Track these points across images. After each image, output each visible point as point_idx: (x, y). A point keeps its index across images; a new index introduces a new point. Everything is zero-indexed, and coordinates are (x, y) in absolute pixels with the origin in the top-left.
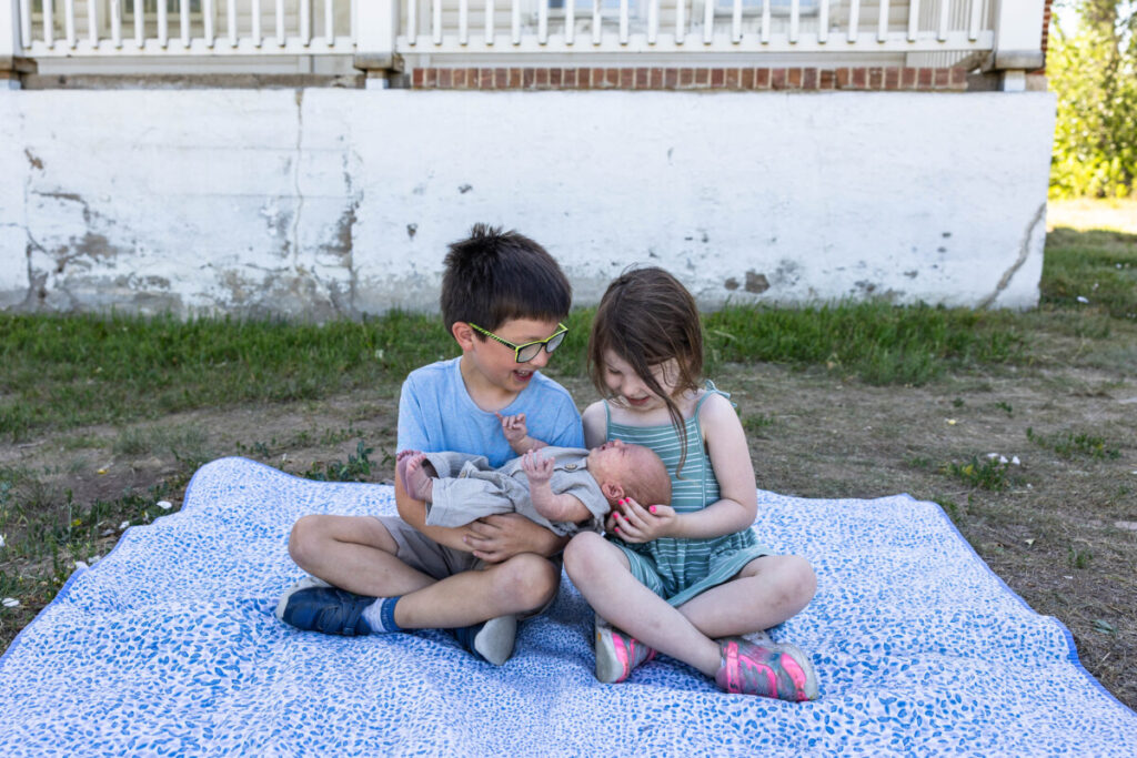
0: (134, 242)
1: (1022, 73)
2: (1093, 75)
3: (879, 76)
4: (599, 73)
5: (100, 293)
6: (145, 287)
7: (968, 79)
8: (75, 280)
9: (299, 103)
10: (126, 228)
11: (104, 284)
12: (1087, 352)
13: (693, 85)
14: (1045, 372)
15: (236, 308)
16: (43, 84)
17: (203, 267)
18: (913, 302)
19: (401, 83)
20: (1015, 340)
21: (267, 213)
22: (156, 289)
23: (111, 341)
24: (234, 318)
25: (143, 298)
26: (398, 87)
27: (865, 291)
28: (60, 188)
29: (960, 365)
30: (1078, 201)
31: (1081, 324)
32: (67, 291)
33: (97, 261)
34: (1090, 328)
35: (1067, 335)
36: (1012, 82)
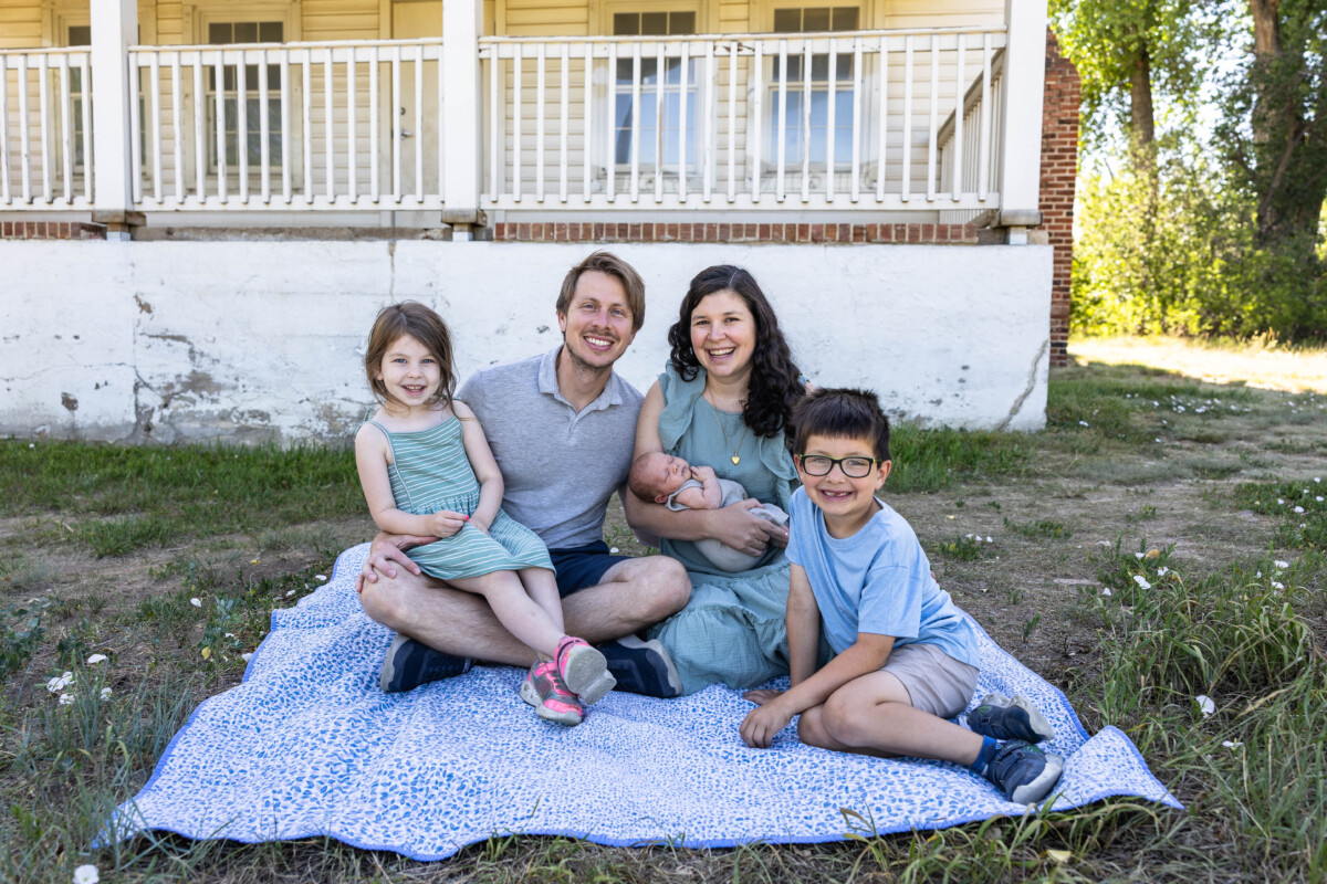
0: (237, 379)
1: (1025, 229)
2: (1132, 220)
3: (903, 231)
4: (661, 227)
5: (204, 426)
6: (246, 421)
7: (979, 234)
8: (179, 415)
9: (391, 253)
10: (229, 366)
11: (208, 418)
12: (1077, 465)
13: (741, 240)
14: (1040, 482)
15: (333, 438)
16: (151, 237)
17: (301, 402)
18: (938, 426)
19: (484, 235)
20: (1017, 457)
22: (257, 422)
23: (221, 468)
24: (331, 448)
25: (244, 431)
26: (482, 240)
27: (897, 416)
28: (168, 330)
29: (970, 477)
30: (1121, 338)
31: (1077, 443)
32: (172, 425)
33: (201, 396)
34: (1084, 445)
35: (1065, 452)
36: (1016, 237)
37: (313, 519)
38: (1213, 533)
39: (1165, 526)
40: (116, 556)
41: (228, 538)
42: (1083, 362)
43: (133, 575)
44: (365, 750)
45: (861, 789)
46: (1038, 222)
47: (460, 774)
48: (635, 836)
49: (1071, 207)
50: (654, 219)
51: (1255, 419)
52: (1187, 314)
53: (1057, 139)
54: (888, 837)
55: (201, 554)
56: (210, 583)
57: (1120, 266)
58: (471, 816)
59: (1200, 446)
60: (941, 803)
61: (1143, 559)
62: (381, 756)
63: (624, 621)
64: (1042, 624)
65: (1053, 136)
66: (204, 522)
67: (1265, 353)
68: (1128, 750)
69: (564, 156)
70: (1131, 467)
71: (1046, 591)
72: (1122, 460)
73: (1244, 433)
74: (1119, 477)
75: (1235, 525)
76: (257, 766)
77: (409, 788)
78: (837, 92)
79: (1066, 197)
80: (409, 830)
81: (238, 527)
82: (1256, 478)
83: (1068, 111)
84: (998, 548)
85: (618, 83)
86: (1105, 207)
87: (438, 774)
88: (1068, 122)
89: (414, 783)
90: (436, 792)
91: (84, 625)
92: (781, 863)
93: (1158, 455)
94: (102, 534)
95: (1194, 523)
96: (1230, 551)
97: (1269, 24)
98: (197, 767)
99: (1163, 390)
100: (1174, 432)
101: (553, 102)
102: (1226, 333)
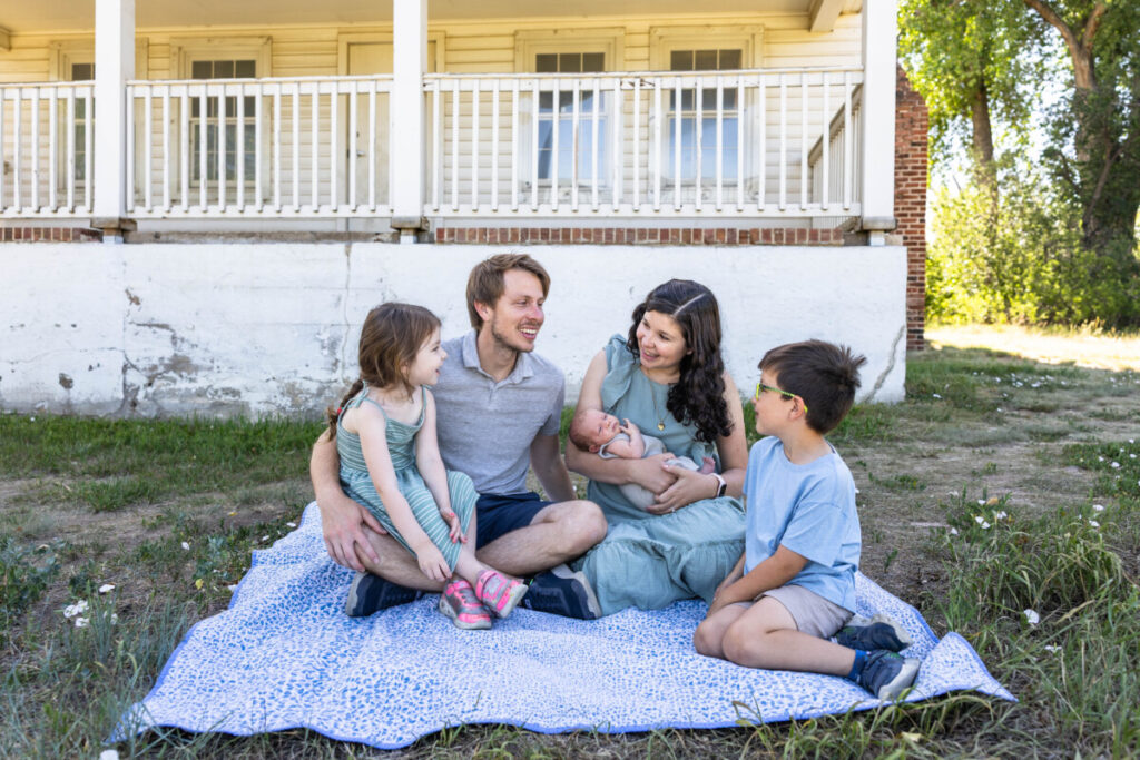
0: (212, 361)
1: (883, 233)
2: (977, 226)
3: (781, 235)
4: (577, 231)
5: (182, 402)
6: (220, 397)
7: (844, 237)
8: (162, 392)
9: (348, 254)
10: (206, 350)
11: (187, 394)
12: (931, 430)
13: (645, 242)
14: (900, 445)
15: (294, 412)
16: (139, 242)
17: (268, 380)
19: (427, 239)
20: (881, 424)
21: (321, 338)
22: (229, 398)
23: (198, 438)
24: (294, 419)
25: (217, 406)
26: (424, 242)
28: (153, 319)
29: (841, 441)
30: (970, 326)
31: (931, 412)
32: (155, 401)
33: (181, 376)
34: (936, 415)
35: (921, 420)
36: (876, 239)
37: (279, 479)
38: (1045, 485)
39: (1004, 480)
40: (110, 511)
41: (207, 495)
42: (938, 347)
43: (128, 526)
44: (335, 661)
45: (750, 687)
46: (893, 226)
47: (415, 678)
48: (562, 724)
49: (923, 215)
50: (572, 225)
51: (1082, 391)
52: (1026, 306)
53: (910, 158)
54: (772, 724)
55: (184, 508)
56: (195, 531)
57: (967, 266)
58: (425, 711)
59: (1034, 415)
60: (815, 699)
61: (984, 506)
62: (348, 666)
63: (551, 555)
64: (900, 558)
65: (907, 156)
66: (185, 482)
67: (1092, 339)
68: (970, 655)
69: (495, 172)
70: (977, 432)
71: (903, 532)
72: (969, 427)
73: (1072, 404)
74: (967, 440)
75: (1063, 477)
76: (244, 677)
77: (372, 690)
78: (724, 120)
79: (919, 207)
80: (374, 724)
81: (215, 486)
82: (1081, 440)
83: (919, 136)
84: (864, 498)
85: (540, 112)
86: (954, 215)
87: (396, 678)
88: (919, 144)
89: (377, 686)
90: (395, 692)
91: (90, 564)
92: (684, 746)
93: (999, 421)
94: (98, 492)
95: (1028, 477)
96: (1058, 499)
97: (1085, 64)
98: (194, 677)
99: (1005, 370)
100: (1014, 403)
101: (486, 127)
102: (1060, 321)
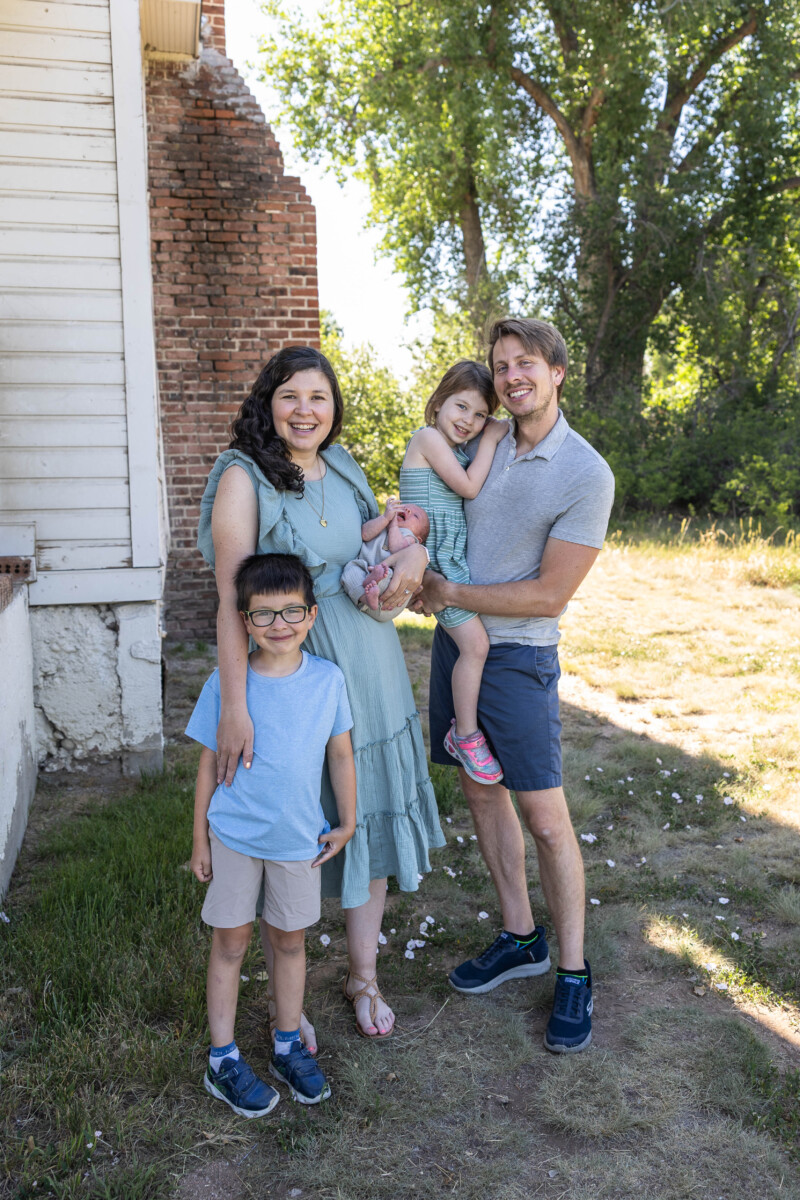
65: (283, 292)
97: (584, 165)
